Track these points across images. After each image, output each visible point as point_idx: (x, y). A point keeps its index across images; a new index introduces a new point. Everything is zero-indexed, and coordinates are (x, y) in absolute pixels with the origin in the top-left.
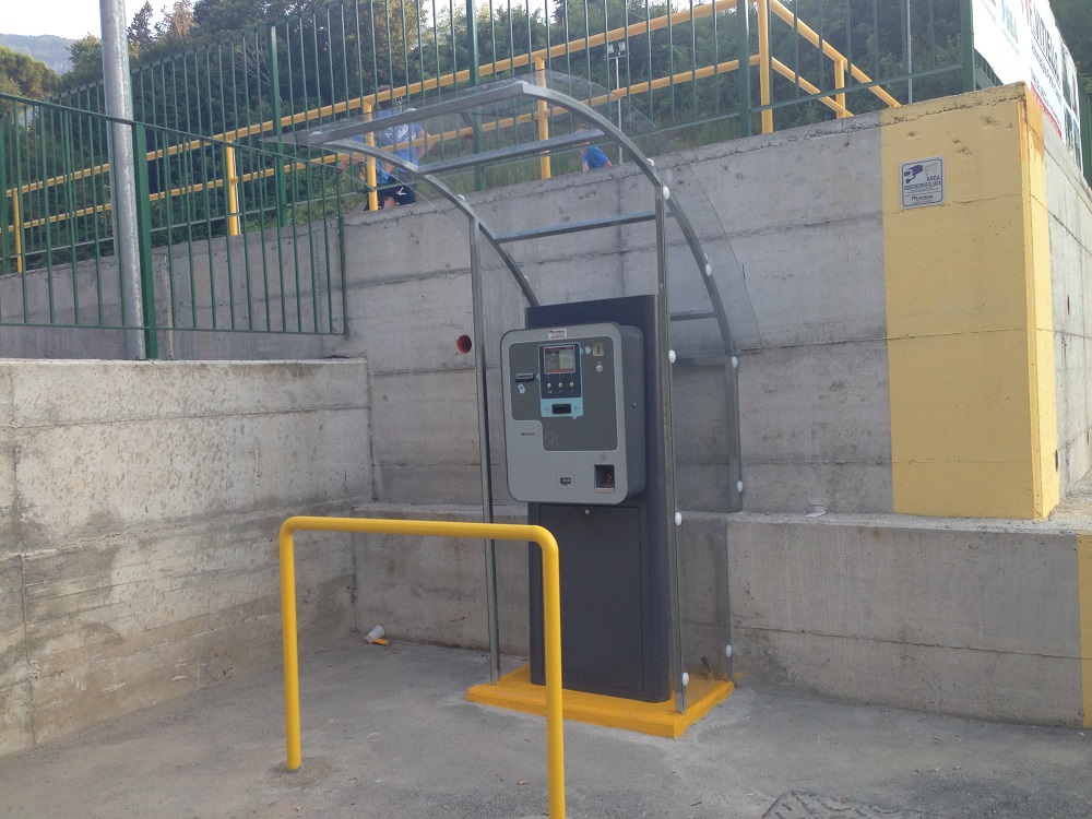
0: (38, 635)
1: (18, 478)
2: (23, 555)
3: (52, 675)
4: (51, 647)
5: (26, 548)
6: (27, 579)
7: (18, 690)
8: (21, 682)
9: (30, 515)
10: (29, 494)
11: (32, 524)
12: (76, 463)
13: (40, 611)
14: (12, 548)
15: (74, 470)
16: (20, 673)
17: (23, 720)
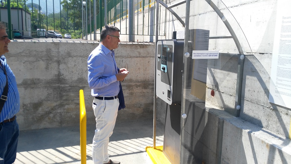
0: (63, 103)
1: (60, 68)
2: (60, 85)
3: (67, 113)
4: (66, 107)
5: (61, 84)
6: (61, 91)
7: (58, 114)
8: (59, 113)
9: (63, 77)
10: (62, 72)
11: (63, 79)
12: (74, 66)
13: (64, 98)
14: (58, 84)
15: (74, 67)
16: (59, 111)
17: (59, 121)
